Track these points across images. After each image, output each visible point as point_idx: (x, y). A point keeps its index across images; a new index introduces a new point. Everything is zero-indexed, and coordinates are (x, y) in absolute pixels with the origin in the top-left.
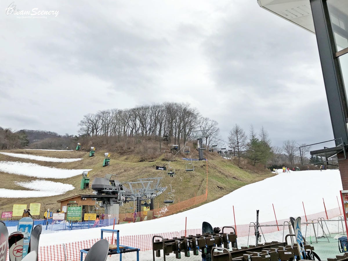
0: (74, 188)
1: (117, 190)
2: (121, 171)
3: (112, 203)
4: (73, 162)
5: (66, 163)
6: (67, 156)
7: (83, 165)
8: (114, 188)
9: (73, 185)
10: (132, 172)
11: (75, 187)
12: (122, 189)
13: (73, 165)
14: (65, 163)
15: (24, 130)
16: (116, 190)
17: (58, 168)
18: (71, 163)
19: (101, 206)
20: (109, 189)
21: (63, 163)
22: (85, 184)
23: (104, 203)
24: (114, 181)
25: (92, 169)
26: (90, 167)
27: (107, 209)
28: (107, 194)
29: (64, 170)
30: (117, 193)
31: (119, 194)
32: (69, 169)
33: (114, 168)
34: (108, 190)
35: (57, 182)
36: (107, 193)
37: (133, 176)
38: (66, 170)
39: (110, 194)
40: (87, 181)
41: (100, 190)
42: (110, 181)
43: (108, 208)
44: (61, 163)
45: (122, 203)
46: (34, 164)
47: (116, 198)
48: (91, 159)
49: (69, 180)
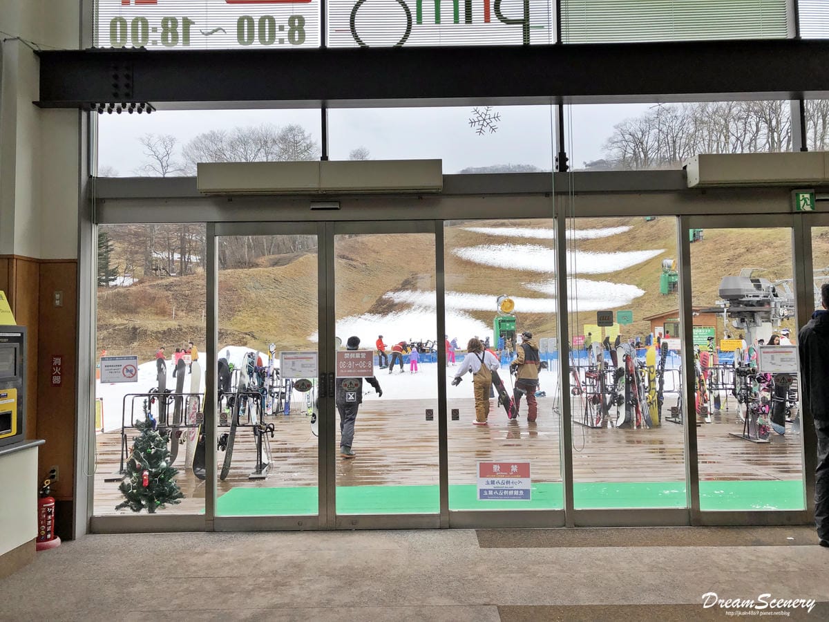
0: (644, 292)
1: (769, 298)
2: (737, 252)
3: (759, 320)
4: (612, 237)
5: (597, 239)
6: (594, 225)
7: (639, 241)
8: (761, 294)
9: (638, 285)
10: (766, 252)
11: (645, 290)
12: (776, 296)
13: (614, 242)
14: (594, 239)
15: (469, 168)
16: (767, 297)
17: (585, 250)
18: (608, 239)
19: (736, 326)
20: (754, 296)
21: (592, 239)
22: (670, 283)
23: (742, 321)
24: (758, 281)
25: (662, 251)
26: (655, 246)
27: (749, 332)
28: (746, 305)
29: (600, 255)
30: (769, 303)
31: (773, 305)
32: (609, 251)
33: (718, 246)
34: (752, 299)
35: (598, 281)
36: (748, 304)
37: (774, 262)
38: (604, 255)
39: (754, 306)
40: (673, 278)
41: (735, 299)
42: (752, 281)
43: (752, 330)
44: (588, 239)
45: (777, 320)
46: (537, 247)
47: (768, 312)
48: (652, 226)
49: (621, 275)
